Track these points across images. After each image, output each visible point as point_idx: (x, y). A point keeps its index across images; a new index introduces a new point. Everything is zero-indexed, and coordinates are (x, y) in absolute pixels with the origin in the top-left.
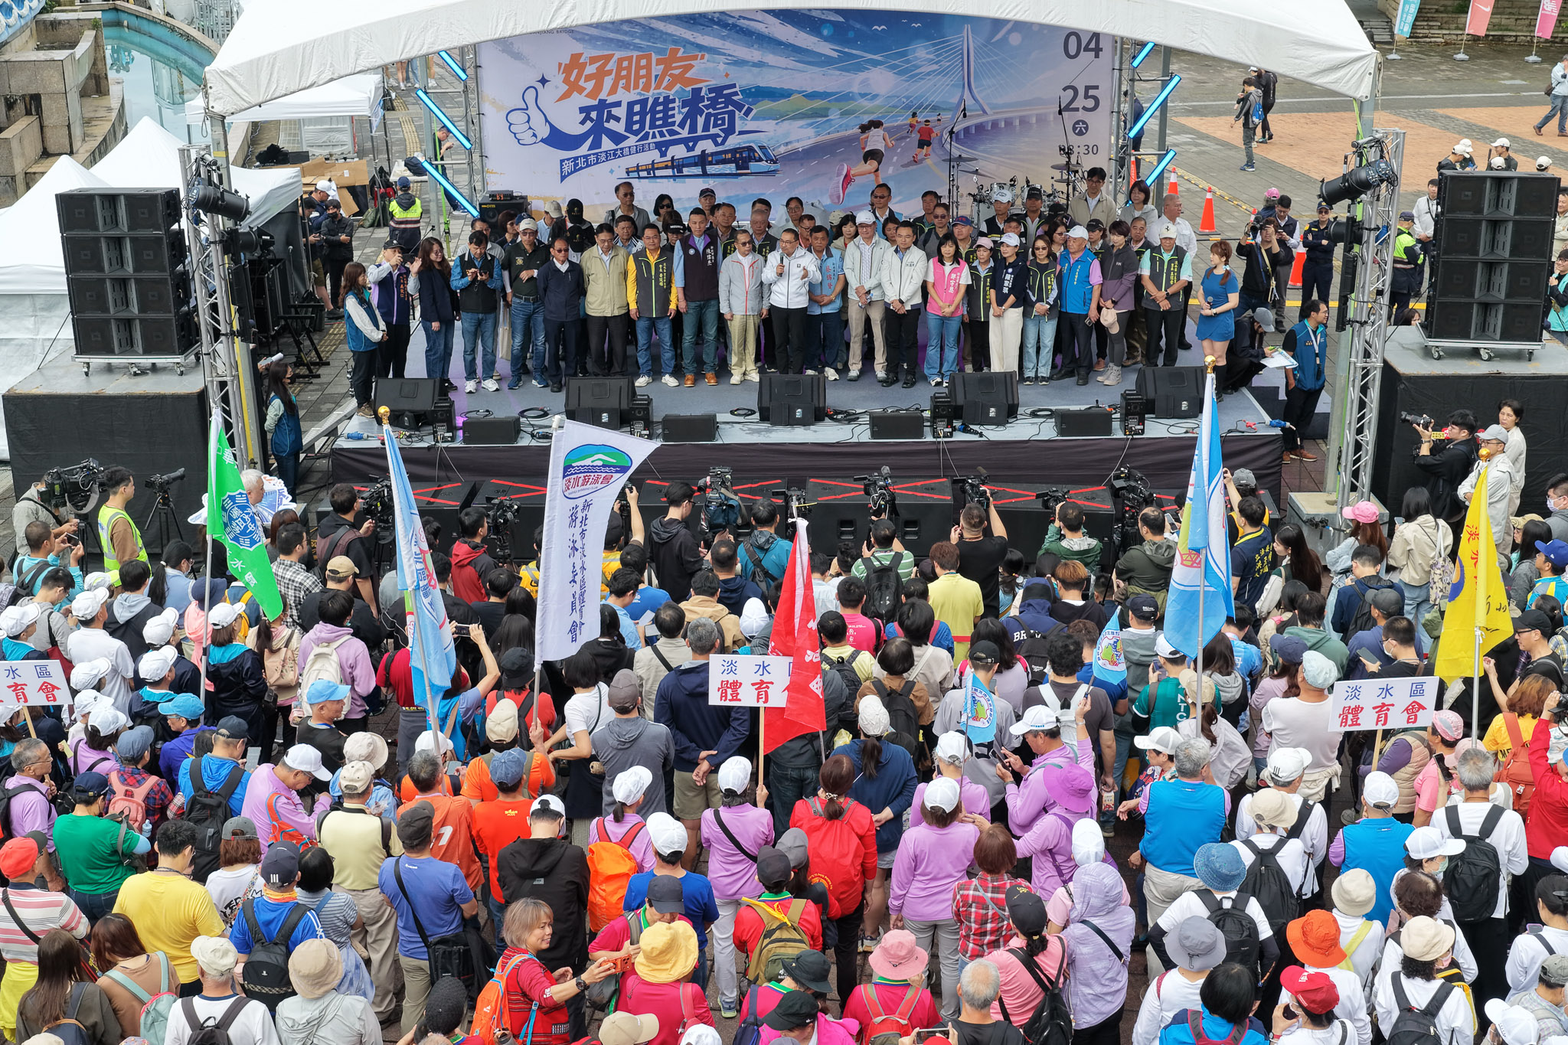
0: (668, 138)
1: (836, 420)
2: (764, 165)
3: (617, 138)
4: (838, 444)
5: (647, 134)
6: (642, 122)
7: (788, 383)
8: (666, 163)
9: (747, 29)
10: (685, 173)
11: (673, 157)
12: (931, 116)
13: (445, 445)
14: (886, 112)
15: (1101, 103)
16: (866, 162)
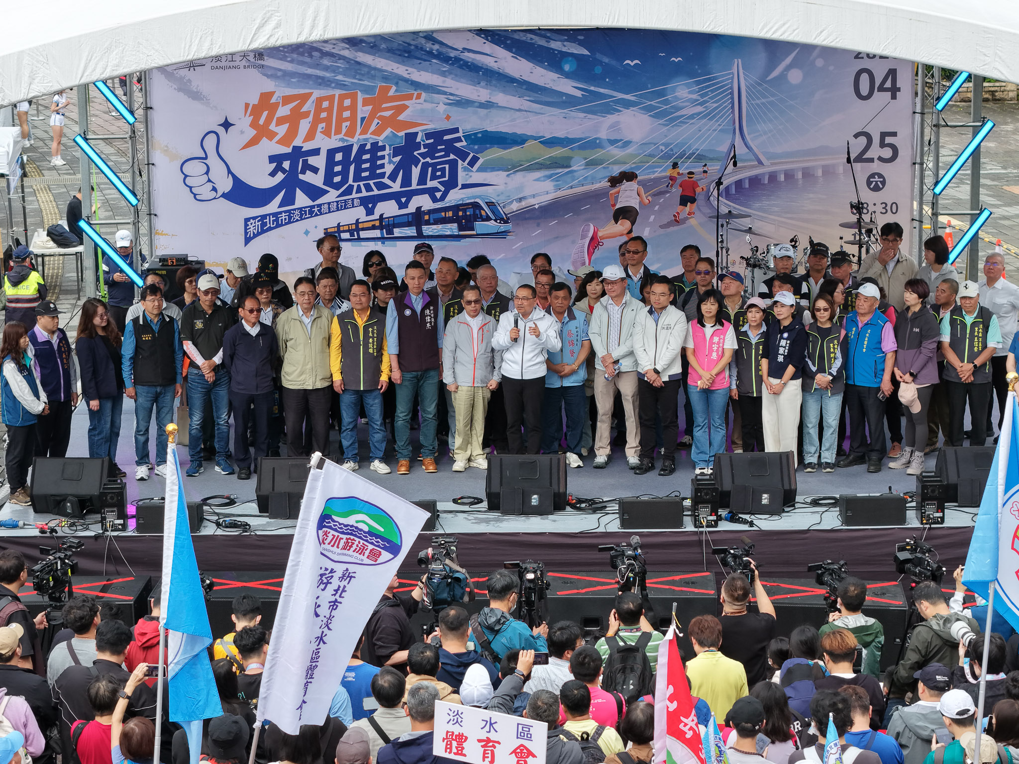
1: (580, 509)
2: (492, 225)
3: (314, 192)
4: (582, 534)
6: (345, 174)
7: (522, 465)
8: (373, 223)
9: (473, 64)
10: (396, 235)
11: (381, 216)
12: (695, 167)
13: (115, 534)
14: (641, 162)
15: (901, 153)
16: (616, 222)
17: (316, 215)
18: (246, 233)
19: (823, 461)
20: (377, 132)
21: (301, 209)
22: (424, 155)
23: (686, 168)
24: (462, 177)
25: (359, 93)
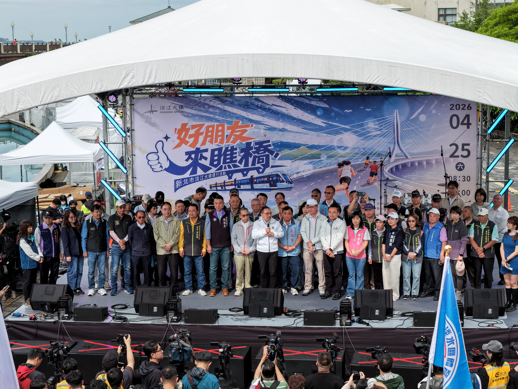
0: (233, 169)
1: (287, 315)
2: (285, 185)
3: (206, 169)
4: (284, 328)
5: (222, 166)
6: (219, 160)
7: (260, 293)
8: (231, 183)
9: (276, 111)
10: (242, 188)
11: (235, 179)
12: (377, 159)
13: (64, 321)
14: (352, 157)
15: (471, 153)
16: (341, 183)
17: (206, 179)
18: (175, 187)
19: (412, 294)
20: (234, 142)
21: (199, 176)
22: (254, 152)
24: (271, 163)
25: (225, 124)
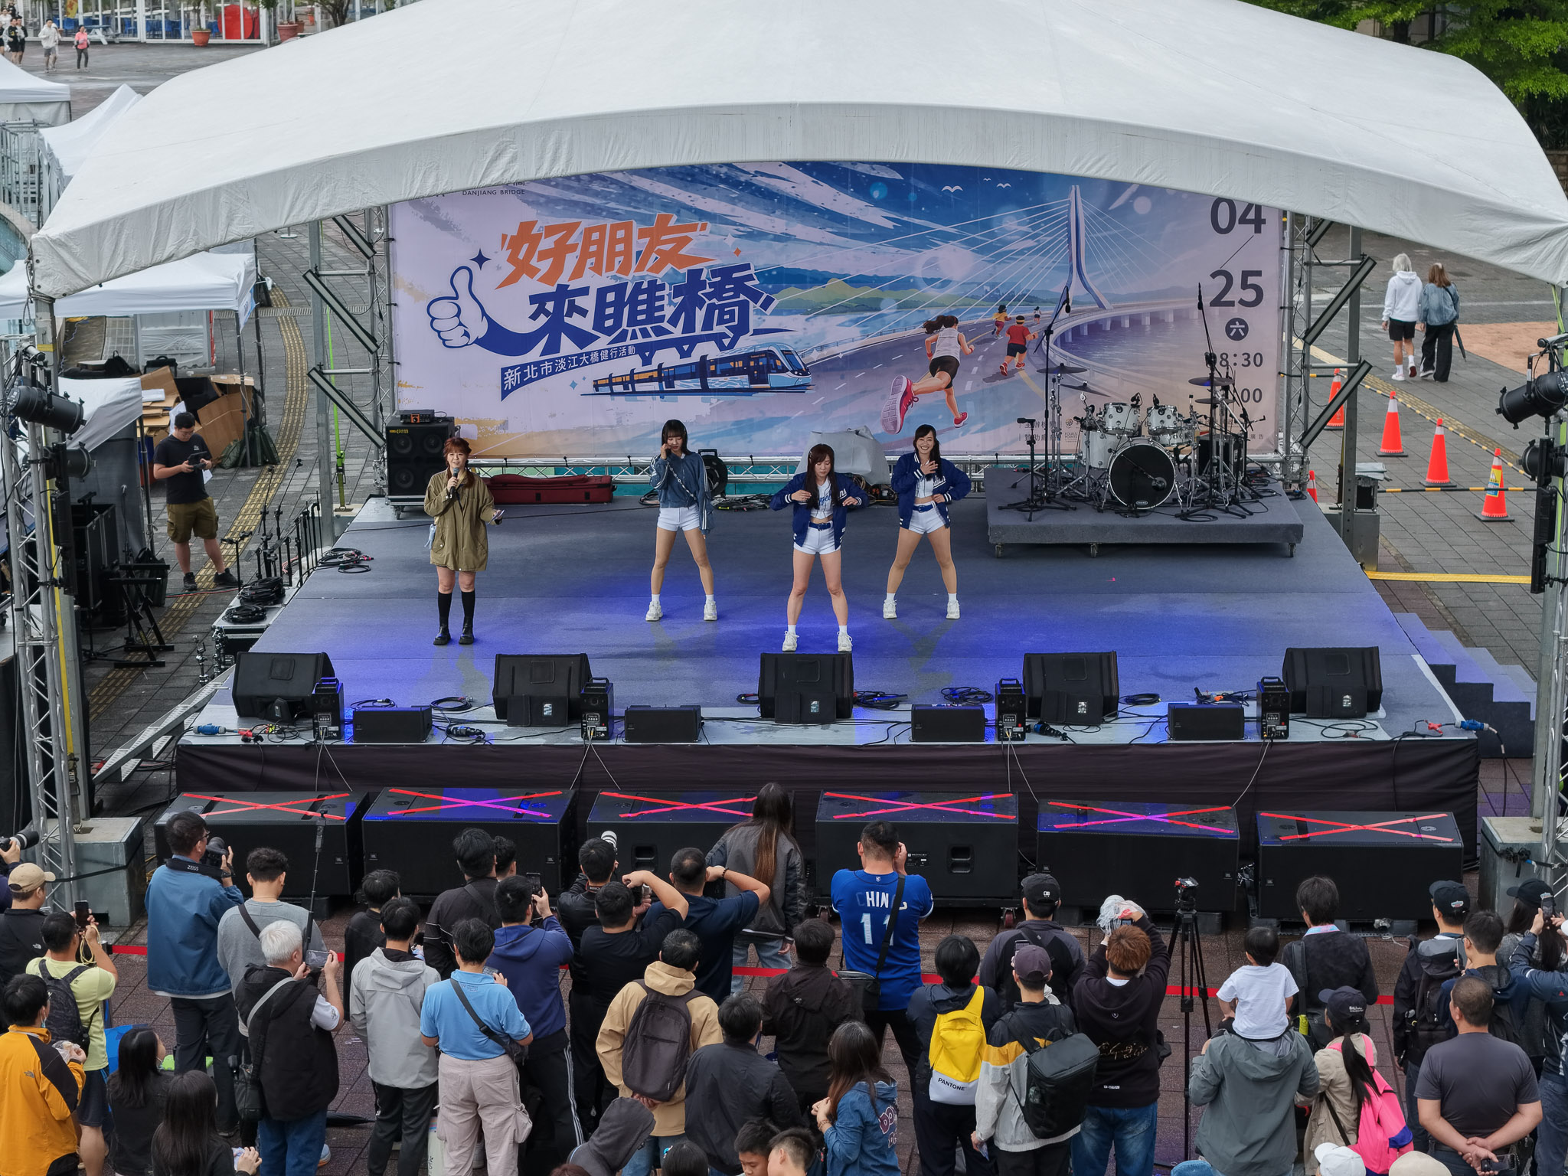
0: (654, 338)
2: (789, 378)
3: (582, 338)
4: (866, 748)
6: (617, 317)
7: (800, 665)
8: (650, 374)
9: (767, 190)
10: (677, 388)
11: (660, 365)
13: (329, 742)
14: (962, 305)
15: (1266, 295)
16: (933, 374)
17: (585, 364)
18: (503, 385)
20: (656, 268)
21: (566, 357)
22: (709, 296)
23: (1016, 312)
24: (754, 322)
25: (634, 223)
